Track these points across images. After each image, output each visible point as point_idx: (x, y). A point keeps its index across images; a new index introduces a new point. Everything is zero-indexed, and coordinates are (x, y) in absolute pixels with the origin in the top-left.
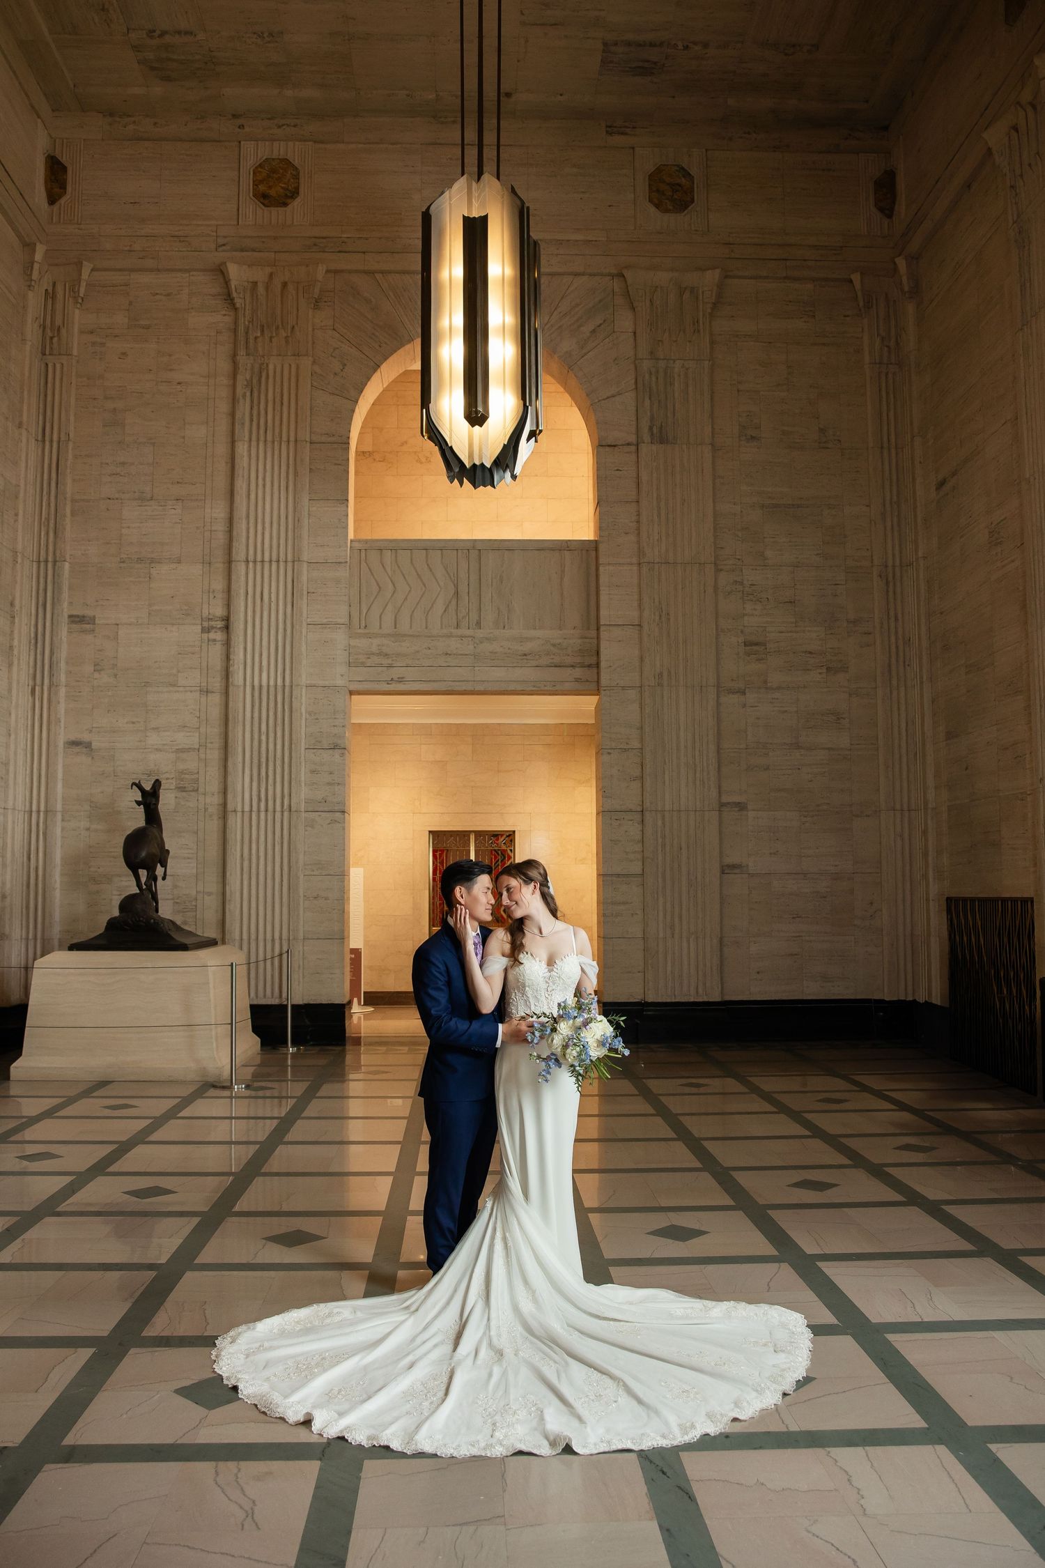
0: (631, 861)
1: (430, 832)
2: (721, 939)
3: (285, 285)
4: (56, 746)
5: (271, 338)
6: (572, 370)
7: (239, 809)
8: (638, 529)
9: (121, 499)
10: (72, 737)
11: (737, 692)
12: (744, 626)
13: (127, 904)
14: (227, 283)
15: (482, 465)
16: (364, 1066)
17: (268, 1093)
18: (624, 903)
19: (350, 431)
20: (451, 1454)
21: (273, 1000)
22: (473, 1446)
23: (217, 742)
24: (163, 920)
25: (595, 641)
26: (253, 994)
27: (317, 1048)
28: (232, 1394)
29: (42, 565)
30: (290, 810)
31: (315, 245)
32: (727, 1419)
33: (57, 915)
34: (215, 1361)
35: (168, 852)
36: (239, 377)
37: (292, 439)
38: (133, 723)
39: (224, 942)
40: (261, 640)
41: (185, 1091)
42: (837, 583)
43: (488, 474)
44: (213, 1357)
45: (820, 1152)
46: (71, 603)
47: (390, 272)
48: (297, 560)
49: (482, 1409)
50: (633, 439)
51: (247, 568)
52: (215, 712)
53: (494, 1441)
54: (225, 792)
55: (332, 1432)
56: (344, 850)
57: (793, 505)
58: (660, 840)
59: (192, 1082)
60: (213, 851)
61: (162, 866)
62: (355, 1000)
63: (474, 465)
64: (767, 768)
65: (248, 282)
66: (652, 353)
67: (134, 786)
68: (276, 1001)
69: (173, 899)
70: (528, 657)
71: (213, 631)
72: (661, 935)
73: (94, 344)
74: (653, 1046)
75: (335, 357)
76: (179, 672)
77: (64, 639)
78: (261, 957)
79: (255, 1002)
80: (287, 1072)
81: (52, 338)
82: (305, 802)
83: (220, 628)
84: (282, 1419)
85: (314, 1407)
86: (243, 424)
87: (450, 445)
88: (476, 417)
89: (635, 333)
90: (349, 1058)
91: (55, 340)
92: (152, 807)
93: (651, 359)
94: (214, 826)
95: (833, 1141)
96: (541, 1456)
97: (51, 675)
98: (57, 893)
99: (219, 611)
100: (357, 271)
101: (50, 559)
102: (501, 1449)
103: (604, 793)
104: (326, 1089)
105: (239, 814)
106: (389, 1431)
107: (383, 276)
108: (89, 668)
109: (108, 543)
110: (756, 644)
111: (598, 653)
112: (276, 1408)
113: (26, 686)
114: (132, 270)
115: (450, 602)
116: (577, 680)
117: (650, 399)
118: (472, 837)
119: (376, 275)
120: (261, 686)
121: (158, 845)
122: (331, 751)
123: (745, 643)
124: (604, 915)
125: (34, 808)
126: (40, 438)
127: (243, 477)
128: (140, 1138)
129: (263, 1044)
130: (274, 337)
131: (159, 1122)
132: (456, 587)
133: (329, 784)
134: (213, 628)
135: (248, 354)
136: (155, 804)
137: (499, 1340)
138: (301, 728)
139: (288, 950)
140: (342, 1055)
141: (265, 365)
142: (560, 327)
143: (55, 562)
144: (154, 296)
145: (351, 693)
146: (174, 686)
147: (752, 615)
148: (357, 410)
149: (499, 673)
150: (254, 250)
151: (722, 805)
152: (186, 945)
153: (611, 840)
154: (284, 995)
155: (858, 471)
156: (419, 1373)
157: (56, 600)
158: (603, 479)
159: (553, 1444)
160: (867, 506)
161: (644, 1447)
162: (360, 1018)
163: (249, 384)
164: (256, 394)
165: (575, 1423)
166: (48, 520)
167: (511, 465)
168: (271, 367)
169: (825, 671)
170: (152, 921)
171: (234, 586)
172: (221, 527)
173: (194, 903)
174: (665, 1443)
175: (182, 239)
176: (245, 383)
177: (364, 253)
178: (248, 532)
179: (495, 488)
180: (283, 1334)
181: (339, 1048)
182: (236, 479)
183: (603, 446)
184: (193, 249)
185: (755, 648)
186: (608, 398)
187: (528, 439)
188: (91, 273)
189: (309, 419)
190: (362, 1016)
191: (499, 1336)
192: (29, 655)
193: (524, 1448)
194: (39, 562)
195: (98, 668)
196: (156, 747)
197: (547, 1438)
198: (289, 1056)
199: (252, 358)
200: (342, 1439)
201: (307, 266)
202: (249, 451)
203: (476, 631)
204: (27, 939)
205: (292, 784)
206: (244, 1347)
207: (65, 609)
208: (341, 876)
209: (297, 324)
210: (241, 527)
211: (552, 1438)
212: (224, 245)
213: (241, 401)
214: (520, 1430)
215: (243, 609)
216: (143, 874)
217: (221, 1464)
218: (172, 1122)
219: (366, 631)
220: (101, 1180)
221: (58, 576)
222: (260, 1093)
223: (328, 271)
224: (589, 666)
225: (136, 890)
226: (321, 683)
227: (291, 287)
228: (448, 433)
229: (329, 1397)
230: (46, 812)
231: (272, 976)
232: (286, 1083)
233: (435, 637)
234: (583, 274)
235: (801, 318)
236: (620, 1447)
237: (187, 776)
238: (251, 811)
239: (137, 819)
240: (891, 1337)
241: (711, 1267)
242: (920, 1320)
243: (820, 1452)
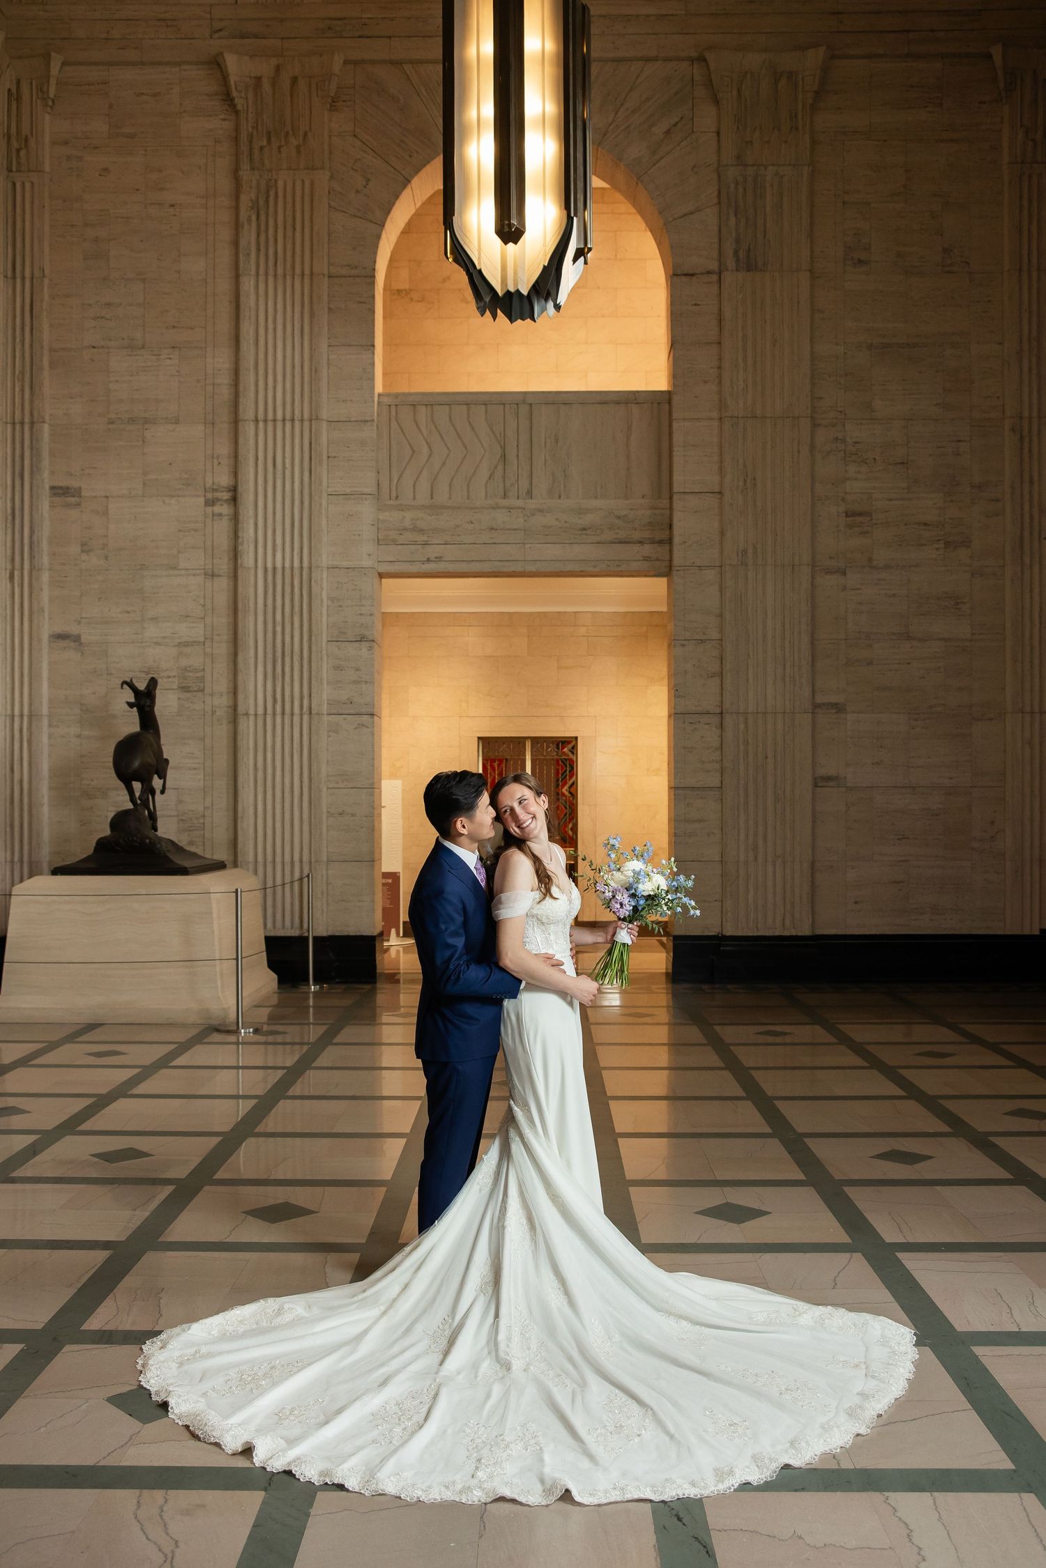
0: (708, 771)
1: (479, 738)
2: (813, 864)
3: (294, 80)
4: (40, 640)
5: (280, 147)
6: (642, 181)
7: (252, 712)
8: (720, 377)
9: (108, 348)
10: (58, 629)
11: (835, 572)
12: (846, 493)
13: (119, 822)
14: (225, 78)
15: (518, 291)
16: (403, 1007)
17: (279, 1038)
18: (700, 821)
19: (375, 262)
20: (418, 1498)
21: (293, 931)
22: (447, 1487)
23: (225, 635)
24: (160, 839)
25: (667, 512)
26: (269, 925)
27: (344, 986)
29: (18, 427)
30: (310, 713)
31: (330, 28)
32: (775, 1466)
33: (46, 835)
34: (141, 1372)
35: (167, 761)
36: (243, 198)
37: (307, 272)
38: (128, 612)
39: (235, 865)
40: (274, 513)
41: (182, 1036)
42: (961, 439)
43: (526, 302)
44: (139, 1367)
45: (916, 1117)
46: (52, 473)
47: (421, 62)
48: (314, 418)
49: (470, 1439)
50: (714, 266)
51: (257, 428)
52: (222, 599)
53: (474, 1482)
54: (235, 692)
55: (277, 1465)
56: (373, 759)
57: (908, 344)
58: (742, 748)
59: (194, 1025)
60: (223, 761)
61: (160, 778)
62: (393, 931)
63: (508, 292)
64: (870, 663)
65: (250, 77)
66: (738, 157)
67: (125, 686)
68: (295, 933)
69: (177, 816)
70: (588, 532)
71: (219, 503)
72: (742, 858)
73: (69, 158)
74: (729, 987)
75: (357, 171)
76: (179, 552)
77: (46, 515)
78: (279, 881)
79: (272, 934)
80: (308, 1012)
81: (18, 151)
82: (328, 704)
83: (226, 500)
85: (261, 1431)
86: (248, 254)
87: (478, 268)
88: (509, 231)
89: (718, 133)
90: (381, 998)
91: (23, 153)
92: (148, 709)
93: (737, 165)
94: (223, 730)
95: (931, 1103)
96: (528, 1505)
97: (32, 557)
98: (46, 809)
99: (225, 480)
100: (382, 62)
101: (27, 420)
102: (480, 1494)
103: (677, 693)
104: (348, 1033)
105: (252, 718)
106: (346, 1466)
107: (413, 67)
108: (74, 549)
109: (93, 401)
110: (860, 514)
111: (671, 526)
113: (4, 571)
114: (111, 64)
115: (496, 467)
116: (646, 559)
117: (736, 216)
118: (528, 745)
119: (405, 66)
120: (274, 569)
121: (154, 755)
122: (357, 644)
123: (846, 512)
124: (676, 835)
125: (17, 712)
126: (9, 274)
127: (250, 318)
128: (122, 1091)
129: (281, 982)
130: (283, 146)
131: (147, 1072)
132: (504, 448)
133: (356, 682)
134: (218, 500)
135: (252, 169)
136: (149, 706)
138: (322, 617)
139: (309, 874)
140: (373, 992)
141: (273, 181)
142: (628, 127)
143: (32, 423)
144: (138, 96)
145: (381, 576)
146: (175, 568)
147: (856, 479)
148: (384, 235)
149: (553, 551)
150: (256, 36)
151: (816, 706)
152: (186, 868)
153: (684, 748)
154: (305, 926)
155: (989, 301)
156: (393, 1391)
157: (35, 469)
158: (678, 316)
159: (548, 1492)
160: (999, 343)
161: (666, 1498)
162: (398, 952)
163: (255, 206)
164: (263, 218)
166: (22, 373)
167: (553, 292)
168: (280, 184)
169: (942, 546)
170: (147, 841)
171: (241, 451)
172: (225, 380)
173: (201, 821)
174: (691, 1492)
175: (169, 23)
176: (250, 204)
177: (390, 37)
178: (257, 385)
179: (535, 321)
180: (224, 1336)
181: (367, 987)
182: (241, 322)
183: (678, 276)
184: (183, 36)
185: (859, 519)
186: (685, 215)
187: (575, 260)
188: (61, 67)
189: (326, 246)
190: (401, 949)
191: (509, 1339)
192: (6, 534)
193: (508, 1493)
194: (14, 424)
195: (86, 548)
196: (155, 640)
197: (542, 1481)
198: (311, 995)
199: (256, 172)
200: (289, 1473)
201: (321, 56)
202: (257, 287)
203: (527, 501)
204: (12, 862)
205: (313, 682)
207: (46, 480)
208: (371, 788)
209: (310, 129)
210: (248, 378)
211: (548, 1484)
212: (220, 30)
213: (246, 226)
214: (510, 1469)
215: (252, 477)
216: (137, 786)
217: (146, 1493)
218: (163, 1071)
219: (398, 502)
220: (68, 1139)
221: (37, 440)
222: (270, 1038)
223: (346, 62)
224: (660, 542)
225: (130, 806)
226: (345, 564)
227: (302, 83)
228: (476, 253)
229: (278, 1418)
230: (30, 717)
231: (292, 904)
232: (306, 1027)
233: (478, 508)
234: (656, 59)
235: (926, 107)
236: (636, 1497)
237: (191, 674)
238: (265, 714)
239: (130, 724)
240: (978, 1350)
241: (768, 1257)
242: (1017, 1330)
243: (876, 1497)
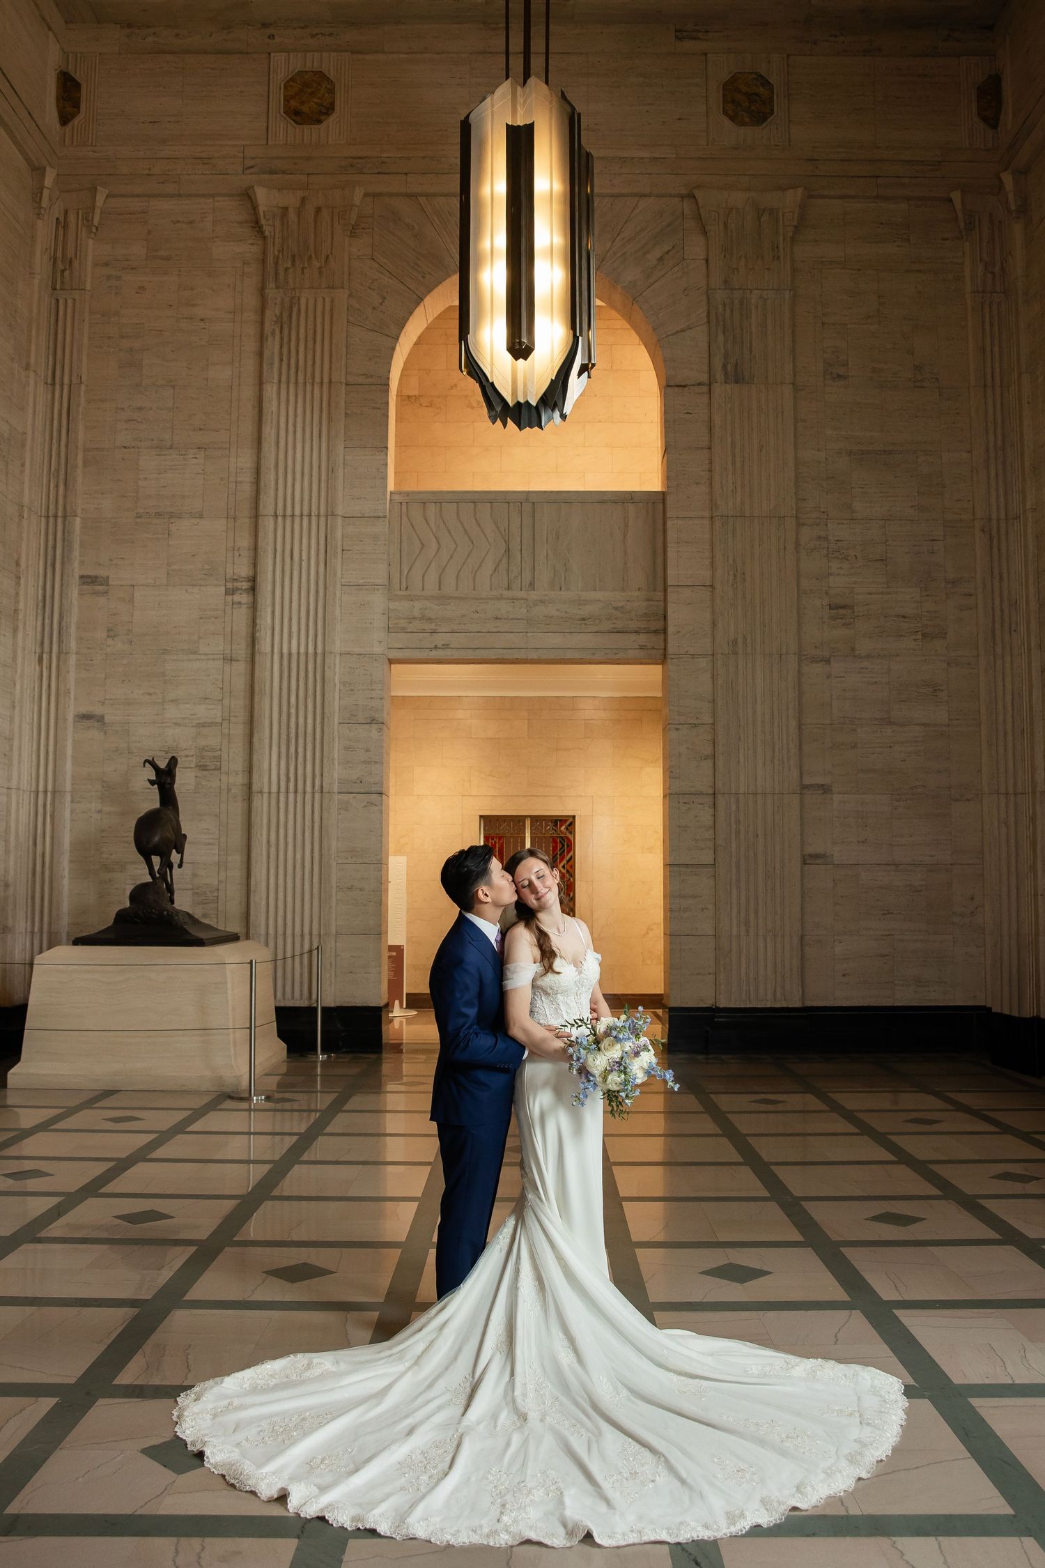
0: (702, 849)
1: (481, 816)
2: (802, 937)
3: (318, 210)
4: (65, 720)
5: (303, 269)
6: (637, 302)
7: (266, 789)
8: (711, 479)
9: (138, 448)
10: (83, 710)
11: (821, 661)
12: (830, 587)
13: (139, 894)
14: (255, 208)
15: (527, 402)
16: (405, 1076)
17: (288, 1106)
18: (694, 897)
19: (390, 372)
20: (448, 1542)
21: (302, 1001)
22: (475, 1531)
23: (242, 716)
24: (178, 912)
25: (662, 604)
26: (279, 995)
27: (351, 1056)
28: (196, 1461)
29: (51, 520)
30: (322, 792)
31: (351, 166)
32: (784, 1509)
33: (65, 906)
34: (177, 1423)
35: (185, 836)
36: (268, 313)
37: (326, 380)
38: (150, 694)
39: (247, 937)
40: (291, 602)
41: (197, 1103)
42: (935, 538)
43: (534, 411)
44: (175, 1418)
45: (906, 1180)
46: (82, 562)
47: (434, 195)
48: (330, 514)
49: (492, 1485)
50: (704, 378)
51: (276, 523)
52: (240, 683)
53: (499, 1526)
54: (250, 771)
55: (310, 1511)
56: (381, 836)
57: (884, 451)
58: (734, 826)
59: (207, 1092)
60: (237, 837)
61: (178, 852)
62: (397, 1002)
63: (518, 403)
64: (854, 747)
65: (278, 208)
66: (726, 282)
67: (147, 764)
68: (304, 1003)
69: (192, 889)
70: (587, 622)
71: (240, 592)
72: (735, 933)
73: (109, 277)
74: (723, 1057)
75: (374, 290)
76: (200, 638)
77: (75, 602)
78: (289, 954)
79: (282, 1004)
80: (317, 1081)
81: (63, 272)
82: (339, 783)
83: (245, 590)
84: (253, 1493)
86: (272, 364)
87: (490, 380)
88: (520, 348)
89: (707, 260)
90: (386, 1068)
91: (67, 274)
92: (167, 786)
93: (725, 289)
94: (238, 808)
95: (921, 1167)
96: (553, 1548)
97: (60, 642)
98: (66, 882)
99: (244, 570)
100: (398, 195)
101: (60, 514)
102: (507, 1537)
103: (672, 774)
104: (356, 1102)
105: (266, 796)
106: (377, 1512)
107: (427, 199)
108: (101, 634)
109: (123, 496)
110: (843, 607)
111: (665, 618)
112: (247, 1479)
113: (33, 654)
114: (149, 196)
115: (500, 561)
116: (642, 647)
117: (724, 333)
118: (528, 823)
119: (419, 198)
120: (290, 654)
121: (173, 830)
122: (367, 726)
123: (830, 605)
124: (671, 910)
125: (41, 788)
126: (49, 382)
127: (272, 421)
128: (140, 1156)
129: (290, 1051)
130: (306, 268)
131: (164, 1137)
132: (508, 543)
133: (365, 762)
134: (238, 589)
135: (277, 287)
136: (169, 784)
137: (524, 1401)
138: (334, 701)
139: (318, 947)
140: (378, 1063)
141: (297, 299)
142: (624, 254)
143: (65, 517)
144: (175, 223)
145: (391, 662)
146: (195, 653)
147: (839, 575)
148: (398, 348)
149: (556, 640)
150: (284, 172)
151: (804, 787)
152: (202, 940)
153: (679, 827)
154: (314, 996)
155: (958, 414)
156: (420, 1439)
157: (66, 559)
158: (672, 423)
159: (570, 1533)
160: (969, 452)
161: (681, 1539)
162: (401, 1023)
163: (279, 320)
164: (286, 331)
165: (602, 1508)
166: (58, 471)
167: (560, 403)
168: (303, 301)
169: (920, 637)
170: (165, 913)
171: (261, 543)
172: (247, 478)
173: (215, 894)
174: (706, 1534)
175: (206, 161)
176: (275, 319)
177: (406, 174)
178: (277, 483)
179: (542, 429)
180: (255, 1390)
181: (373, 1056)
182: (263, 426)
183: (671, 387)
184: (218, 173)
185: (842, 611)
186: (677, 332)
187: (579, 375)
188: (106, 200)
189: (344, 357)
190: (404, 1020)
191: (525, 1395)
192: (36, 619)
193: (533, 1536)
194: (48, 517)
195: (111, 633)
196: (175, 721)
197: (565, 1525)
198: (319, 1065)
199: (281, 290)
200: (322, 1519)
201: (343, 189)
202: (279, 393)
203: (530, 592)
204: (32, 932)
205: (324, 762)
206: (210, 1406)
207: (76, 570)
208: (379, 864)
209: (332, 253)
210: (269, 478)
211: (570, 1526)
212: (252, 167)
213: (270, 339)
214: (533, 1514)
215: (270, 568)
216: (156, 860)
217: (183, 1540)
218: (179, 1136)
219: (408, 593)
220: (92, 1202)
221: (69, 532)
222: (281, 1106)
223: (366, 195)
224: (656, 632)
225: (149, 879)
226: (357, 650)
227: (325, 214)
228: (489, 367)
229: (310, 1467)
230: (54, 792)
231: (301, 975)
232: (315, 1095)
233: (483, 599)
234: (649, 195)
235: (894, 241)
236: (652, 1539)
237: (208, 754)
238: (279, 792)
239: (150, 801)
240: (976, 1402)
241: (771, 1314)
242: (1011, 1382)
243: (884, 1542)
